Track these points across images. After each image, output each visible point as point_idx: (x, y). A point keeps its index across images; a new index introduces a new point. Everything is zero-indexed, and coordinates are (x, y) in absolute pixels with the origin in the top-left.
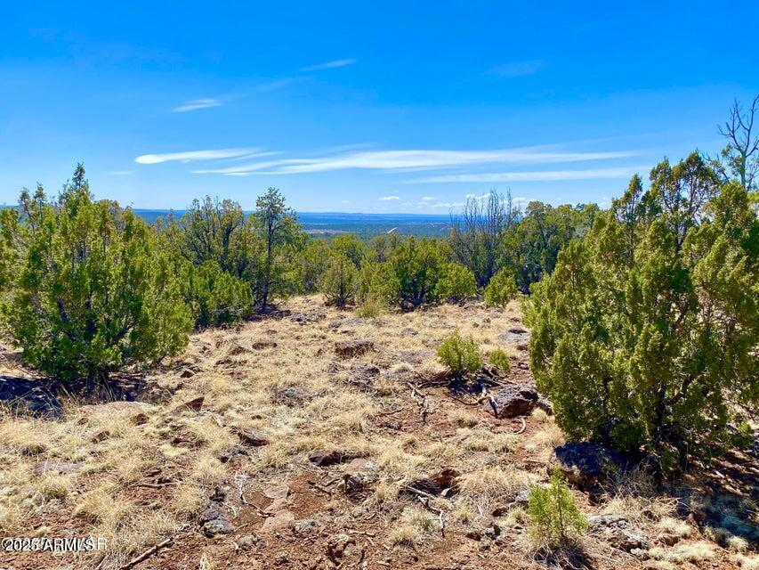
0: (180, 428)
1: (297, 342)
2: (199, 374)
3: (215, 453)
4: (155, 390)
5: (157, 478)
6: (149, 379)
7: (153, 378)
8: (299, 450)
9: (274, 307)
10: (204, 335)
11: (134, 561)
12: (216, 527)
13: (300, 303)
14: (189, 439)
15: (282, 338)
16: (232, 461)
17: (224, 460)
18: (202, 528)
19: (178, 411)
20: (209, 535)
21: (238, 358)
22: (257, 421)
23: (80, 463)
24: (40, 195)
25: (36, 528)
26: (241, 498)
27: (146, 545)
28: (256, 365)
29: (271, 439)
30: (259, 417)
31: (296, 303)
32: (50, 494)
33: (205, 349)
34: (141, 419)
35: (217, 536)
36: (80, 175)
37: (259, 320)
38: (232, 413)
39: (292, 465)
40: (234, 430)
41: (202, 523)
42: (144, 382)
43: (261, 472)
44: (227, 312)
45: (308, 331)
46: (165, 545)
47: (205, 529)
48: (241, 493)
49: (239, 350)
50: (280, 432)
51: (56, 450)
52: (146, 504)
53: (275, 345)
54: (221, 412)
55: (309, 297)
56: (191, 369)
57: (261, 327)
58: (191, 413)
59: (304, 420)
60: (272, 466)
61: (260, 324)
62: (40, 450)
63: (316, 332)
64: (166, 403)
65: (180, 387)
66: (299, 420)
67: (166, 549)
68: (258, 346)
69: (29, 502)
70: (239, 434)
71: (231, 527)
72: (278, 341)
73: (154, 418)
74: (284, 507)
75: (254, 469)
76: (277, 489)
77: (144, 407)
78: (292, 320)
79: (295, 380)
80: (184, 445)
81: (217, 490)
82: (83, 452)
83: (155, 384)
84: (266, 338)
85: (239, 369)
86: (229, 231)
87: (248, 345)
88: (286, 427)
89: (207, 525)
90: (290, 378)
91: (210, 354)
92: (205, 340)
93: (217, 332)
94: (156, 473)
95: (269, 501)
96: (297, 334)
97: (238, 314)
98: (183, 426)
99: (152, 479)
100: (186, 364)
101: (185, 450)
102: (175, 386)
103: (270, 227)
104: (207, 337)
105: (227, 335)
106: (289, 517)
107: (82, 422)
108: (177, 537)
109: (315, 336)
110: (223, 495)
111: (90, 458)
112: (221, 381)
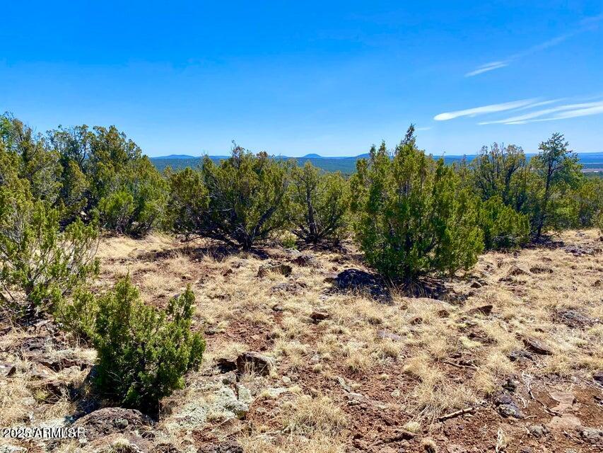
0: (473, 326)
1: (573, 271)
2: (485, 286)
3: (504, 351)
4: (451, 293)
5: (458, 360)
6: (446, 284)
7: (450, 284)
8: (581, 367)
9: (548, 238)
10: (486, 256)
11: (446, 416)
12: (509, 411)
13: (574, 237)
14: (481, 336)
15: (557, 266)
16: (519, 362)
17: (512, 359)
18: (498, 408)
19: (471, 313)
20: (504, 414)
21: (518, 278)
22: (539, 334)
23: (404, 337)
24: (383, 148)
25: (380, 373)
26: (529, 393)
27: (455, 408)
28: (534, 286)
29: (553, 351)
30: (541, 330)
31: (569, 236)
32: (387, 353)
33: (488, 267)
34: (444, 314)
35: (510, 418)
36: (411, 133)
37: (534, 248)
38: (516, 323)
39: (575, 378)
40: (519, 337)
41: (498, 404)
42: (444, 286)
43: (545, 376)
44: (506, 239)
45: (583, 263)
46: (468, 412)
47: (500, 410)
48: (529, 390)
49: (518, 272)
50: (561, 347)
51: (389, 324)
52: (452, 377)
53: (551, 271)
54: (507, 319)
55: (582, 231)
56: (479, 282)
57: (536, 254)
58: (482, 316)
59: (586, 342)
60: (556, 374)
61: (535, 252)
62: (378, 322)
63: (593, 264)
64: (461, 305)
65: (471, 294)
66: (581, 341)
67: (470, 415)
68: (535, 270)
69: (374, 355)
70: (524, 341)
71: (521, 414)
72: (554, 268)
73: (452, 315)
74: (569, 412)
75: (540, 373)
76: (564, 395)
77: (446, 306)
78: (567, 251)
79: (573, 304)
80: (478, 340)
81: (509, 381)
82: (405, 329)
83: (451, 289)
84: (542, 264)
85: (518, 287)
86: (511, 171)
87: (526, 269)
88: (567, 344)
89: (503, 407)
90: (568, 302)
91: (493, 272)
92: (488, 260)
93: (498, 255)
94: (458, 357)
95: (555, 403)
96: (572, 264)
97: (515, 242)
98: (476, 325)
99: (455, 360)
100: (474, 277)
101: (478, 344)
102: (467, 293)
103: (550, 167)
104: (490, 258)
105: (508, 259)
106: (576, 422)
107: (404, 308)
108: (478, 408)
109: (591, 268)
110: (514, 387)
111: (411, 335)
112: (504, 295)
